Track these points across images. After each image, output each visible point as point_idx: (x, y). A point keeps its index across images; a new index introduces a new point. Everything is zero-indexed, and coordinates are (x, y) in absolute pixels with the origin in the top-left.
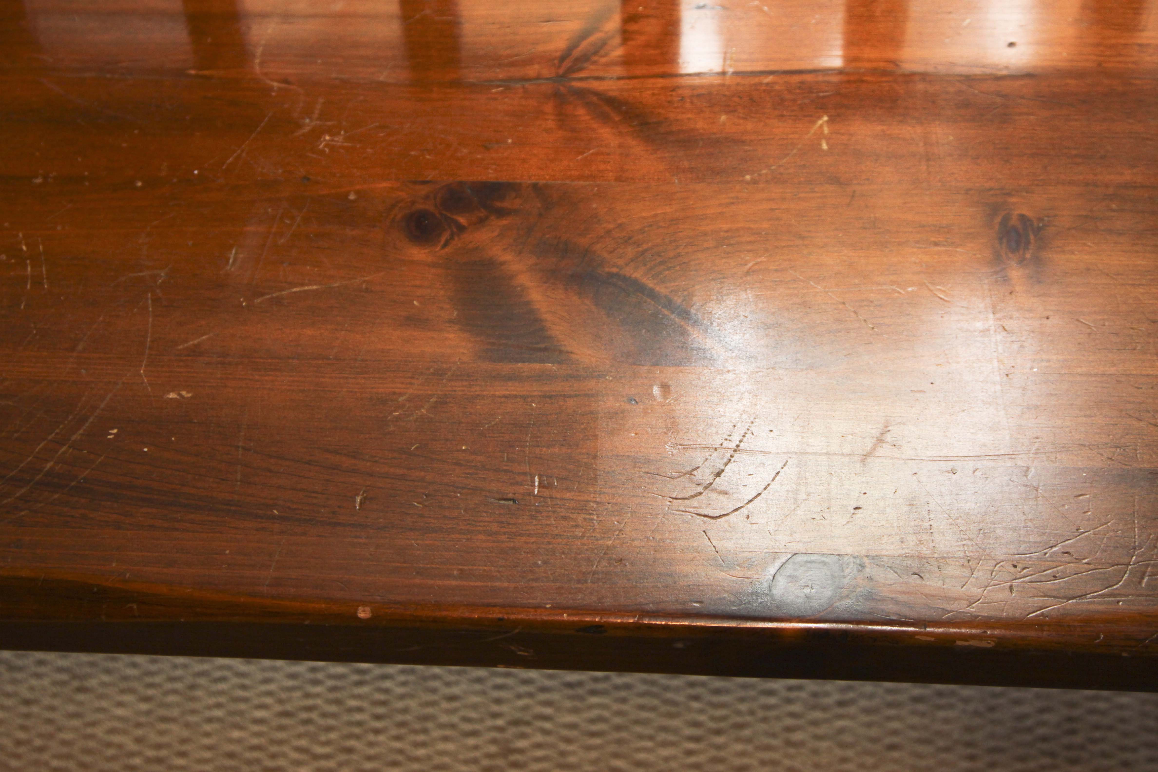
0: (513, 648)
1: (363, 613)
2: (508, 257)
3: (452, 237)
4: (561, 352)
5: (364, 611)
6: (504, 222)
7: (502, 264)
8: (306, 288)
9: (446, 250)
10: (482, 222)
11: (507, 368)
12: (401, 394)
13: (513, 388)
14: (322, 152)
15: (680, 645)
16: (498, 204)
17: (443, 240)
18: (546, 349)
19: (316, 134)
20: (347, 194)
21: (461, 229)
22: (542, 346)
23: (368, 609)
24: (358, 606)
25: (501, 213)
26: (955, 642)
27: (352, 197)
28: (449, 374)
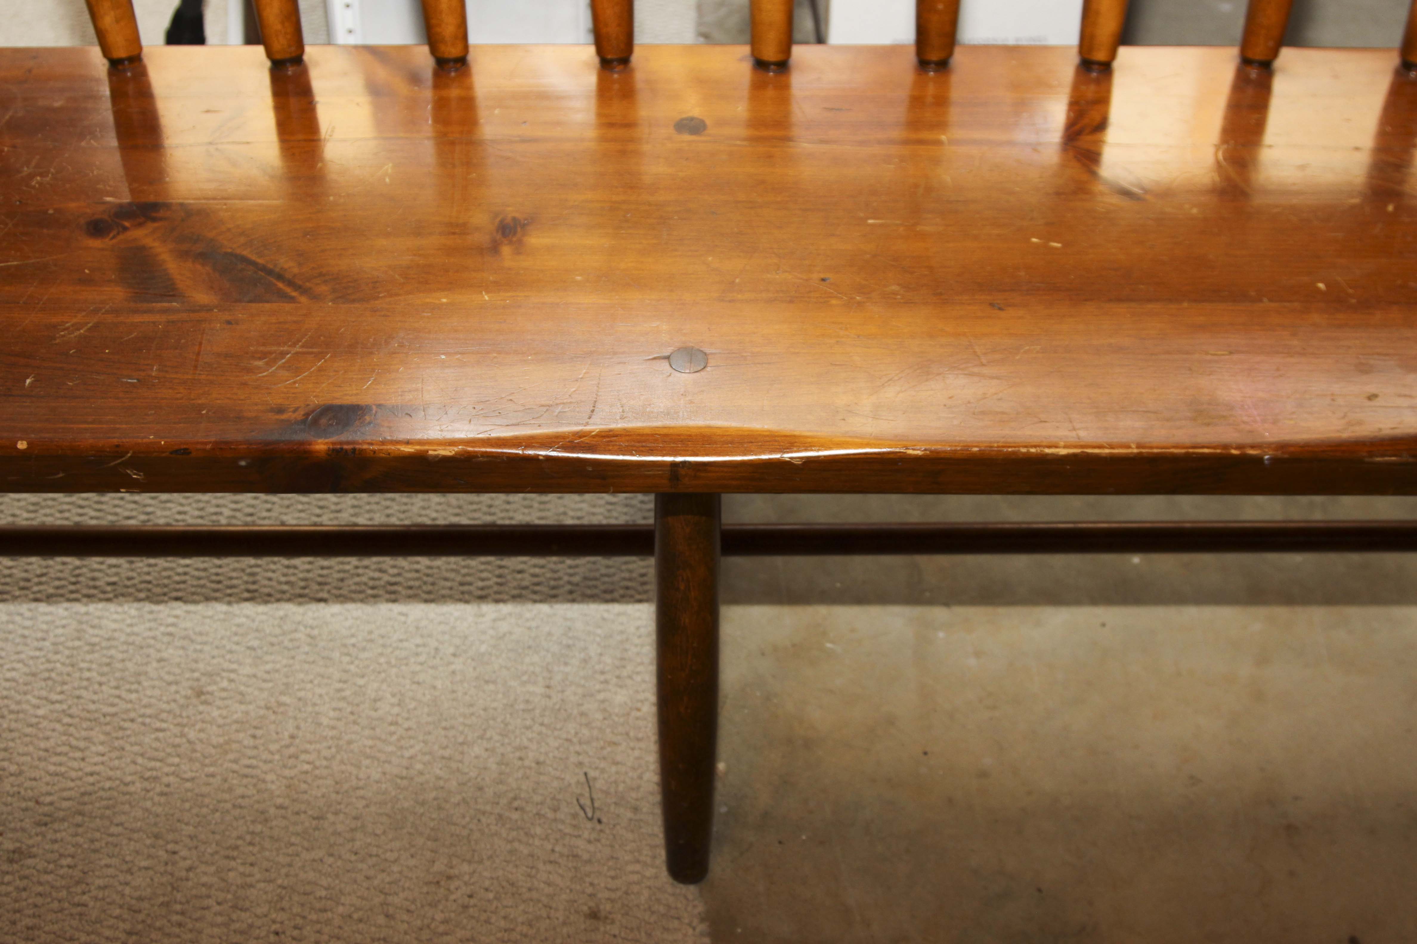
0: (129, 472)
1: (22, 445)
2: (156, 244)
3: (118, 234)
4: (184, 297)
5: (22, 444)
6: (156, 225)
7: (151, 248)
8: (9, 264)
9: (114, 241)
10: (140, 225)
11: (145, 306)
12: (67, 322)
13: (147, 318)
14: (34, 187)
15: (243, 463)
16: (154, 215)
17: (111, 235)
18: (173, 296)
19: (31, 176)
20: (48, 210)
21: (125, 229)
22: (171, 293)
23: (25, 443)
24: (18, 441)
25: (154, 220)
26: (428, 452)
27: (51, 212)
28: (104, 310)
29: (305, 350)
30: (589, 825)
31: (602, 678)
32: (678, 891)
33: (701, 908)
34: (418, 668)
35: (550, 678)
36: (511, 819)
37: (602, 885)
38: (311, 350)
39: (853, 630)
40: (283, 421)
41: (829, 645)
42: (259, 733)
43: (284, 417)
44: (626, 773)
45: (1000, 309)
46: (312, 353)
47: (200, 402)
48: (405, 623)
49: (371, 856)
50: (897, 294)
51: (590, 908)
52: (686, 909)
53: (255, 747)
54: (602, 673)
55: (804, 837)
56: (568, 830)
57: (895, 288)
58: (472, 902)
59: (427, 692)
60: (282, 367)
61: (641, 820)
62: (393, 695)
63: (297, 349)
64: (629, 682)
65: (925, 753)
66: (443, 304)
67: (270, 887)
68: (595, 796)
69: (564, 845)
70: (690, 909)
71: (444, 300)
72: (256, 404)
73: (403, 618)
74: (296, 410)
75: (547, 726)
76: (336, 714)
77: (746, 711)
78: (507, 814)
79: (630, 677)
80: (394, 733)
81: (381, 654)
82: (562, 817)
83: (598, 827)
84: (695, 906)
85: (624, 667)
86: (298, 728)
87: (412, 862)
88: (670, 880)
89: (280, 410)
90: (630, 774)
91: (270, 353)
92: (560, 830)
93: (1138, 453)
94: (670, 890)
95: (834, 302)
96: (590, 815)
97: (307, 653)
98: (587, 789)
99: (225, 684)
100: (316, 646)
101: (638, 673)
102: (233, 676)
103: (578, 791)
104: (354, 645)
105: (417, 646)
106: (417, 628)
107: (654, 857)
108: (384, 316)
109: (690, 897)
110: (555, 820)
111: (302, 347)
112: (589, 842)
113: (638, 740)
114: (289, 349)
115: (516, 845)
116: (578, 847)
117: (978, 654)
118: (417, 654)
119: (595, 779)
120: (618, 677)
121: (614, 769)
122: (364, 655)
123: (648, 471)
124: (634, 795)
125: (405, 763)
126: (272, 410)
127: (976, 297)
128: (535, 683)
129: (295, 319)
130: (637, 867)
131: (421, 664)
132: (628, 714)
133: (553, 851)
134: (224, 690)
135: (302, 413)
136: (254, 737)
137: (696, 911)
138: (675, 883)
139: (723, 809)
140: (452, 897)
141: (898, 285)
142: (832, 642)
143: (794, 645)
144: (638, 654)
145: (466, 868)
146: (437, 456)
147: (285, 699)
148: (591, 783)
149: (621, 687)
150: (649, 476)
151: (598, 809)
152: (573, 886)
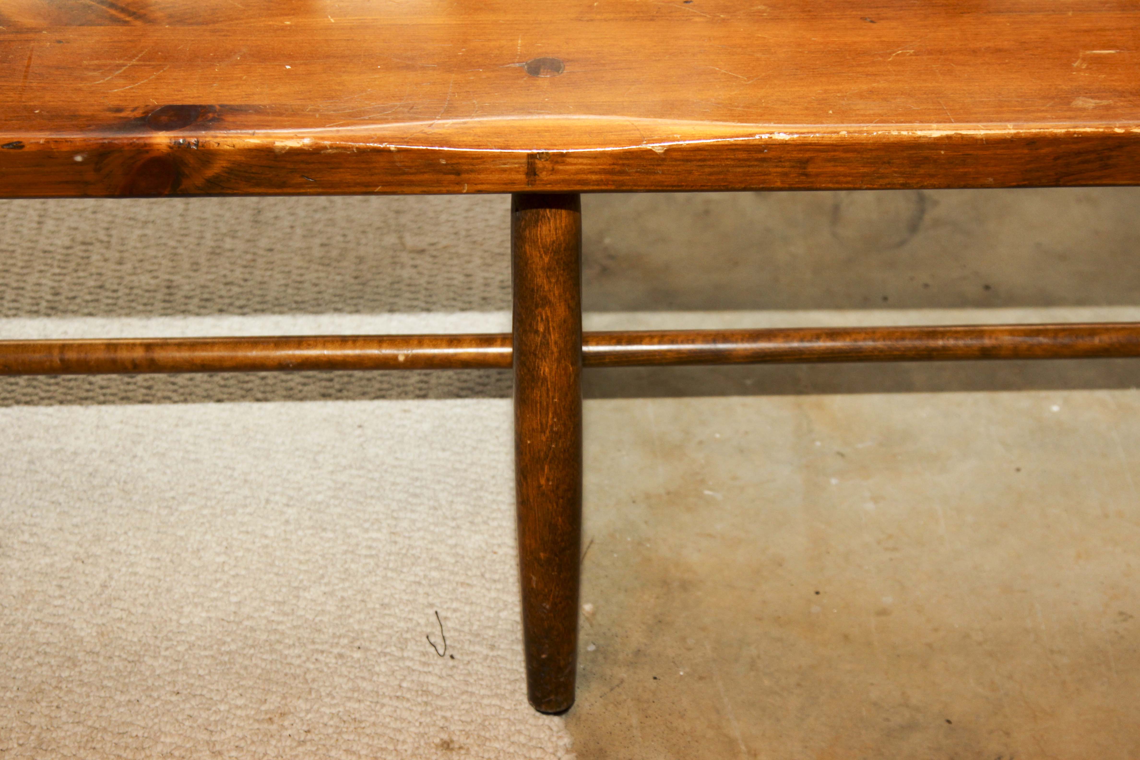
29: (141, 63)
30: (440, 661)
31: (453, 524)
32: (540, 722)
33: (566, 740)
34: (247, 518)
35: (396, 526)
36: (352, 658)
37: (456, 718)
38: (148, 63)
39: (735, 478)
40: (121, 118)
41: (707, 492)
42: (65, 583)
43: (121, 115)
44: (482, 613)
45: (872, 22)
46: (149, 65)
47: (32, 104)
48: (231, 476)
49: (195, 696)
50: (764, 12)
51: (442, 739)
52: (549, 739)
53: (62, 597)
54: (454, 519)
55: (682, 673)
56: (417, 667)
57: (761, 7)
58: (309, 737)
59: (257, 540)
60: (120, 76)
61: (498, 655)
62: (219, 545)
63: (134, 62)
64: (483, 527)
65: (817, 593)
66: (287, 26)
67: (79, 729)
68: (446, 634)
69: (413, 681)
70: (554, 739)
71: (288, 23)
72: (92, 105)
73: (229, 472)
74: (135, 109)
75: (393, 570)
76: (154, 565)
77: (615, 555)
78: (348, 653)
79: (485, 523)
80: (220, 580)
81: (205, 506)
82: (411, 654)
83: (451, 663)
84: (560, 738)
85: (478, 513)
86: (111, 577)
87: (240, 702)
88: (532, 711)
89: (119, 110)
90: (487, 613)
91: (105, 65)
92: (409, 667)
93: (1015, 134)
94: (531, 721)
95: (697, 19)
96: (441, 652)
97: (121, 507)
98: (439, 628)
99: (26, 537)
100: (131, 499)
101: (494, 519)
102: (35, 530)
103: (429, 630)
104: (173, 498)
105: (246, 497)
106: (246, 481)
107: (514, 692)
108: (224, 36)
109: (555, 729)
110: (403, 658)
111: (139, 60)
112: (441, 677)
113: (495, 581)
114: (126, 62)
115: (359, 682)
116: (428, 683)
117: (875, 499)
118: (245, 506)
119: (446, 618)
120: (472, 523)
121: (467, 609)
122: (185, 508)
123: (505, 164)
124: (491, 633)
125: (233, 608)
126: (110, 110)
127: (847, 13)
128: (379, 530)
129: (130, 38)
130: (495, 701)
131: (251, 514)
132: (484, 557)
133: (400, 686)
134: (25, 543)
135: (141, 111)
136: (60, 587)
137: (561, 743)
138: (538, 714)
139: (591, 648)
140: (286, 733)
141: (765, 5)
142: (710, 489)
143: (668, 493)
144: (494, 501)
145: (302, 704)
146: (283, 148)
147: (96, 550)
148: (443, 623)
149: (476, 532)
150: (504, 171)
151: (450, 646)
152: (422, 720)
